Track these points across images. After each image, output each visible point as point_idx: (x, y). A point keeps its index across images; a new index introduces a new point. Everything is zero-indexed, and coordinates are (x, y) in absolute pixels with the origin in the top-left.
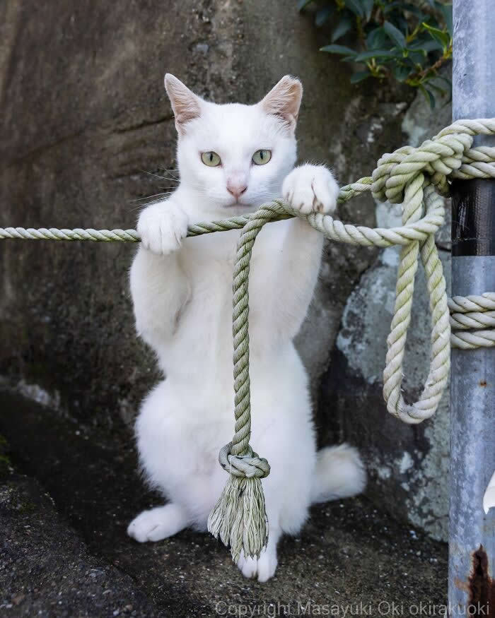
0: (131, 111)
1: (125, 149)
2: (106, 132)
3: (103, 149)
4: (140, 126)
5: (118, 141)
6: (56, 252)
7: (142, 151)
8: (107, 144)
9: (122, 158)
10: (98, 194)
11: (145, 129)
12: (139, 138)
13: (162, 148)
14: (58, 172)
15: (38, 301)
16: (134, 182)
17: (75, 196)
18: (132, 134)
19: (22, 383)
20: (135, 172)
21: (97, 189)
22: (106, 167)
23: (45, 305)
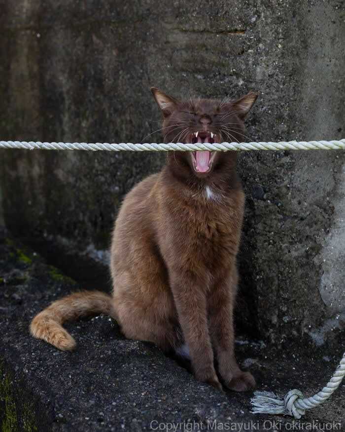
0: (192, 16)
1: (188, 48)
2: (169, 26)
3: (167, 42)
4: (202, 32)
5: (181, 39)
6: (124, 126)
7: (203, 54)
8: (171, 38)
9: (185, 55)
10: (164, 81)
11: (205, 36)
12: (200, 42)
13: (222, 57)
14: (122, 50)
15: (106, 170)
16: (198, 80)
17: (141, 78)
18: (194, 36)
19: (91, 247)
20: (198, 71)
21: (163, 77)
22: (170, 59)
23: (114, 175)
